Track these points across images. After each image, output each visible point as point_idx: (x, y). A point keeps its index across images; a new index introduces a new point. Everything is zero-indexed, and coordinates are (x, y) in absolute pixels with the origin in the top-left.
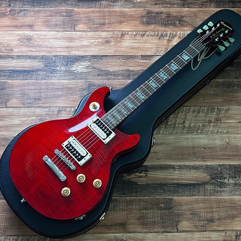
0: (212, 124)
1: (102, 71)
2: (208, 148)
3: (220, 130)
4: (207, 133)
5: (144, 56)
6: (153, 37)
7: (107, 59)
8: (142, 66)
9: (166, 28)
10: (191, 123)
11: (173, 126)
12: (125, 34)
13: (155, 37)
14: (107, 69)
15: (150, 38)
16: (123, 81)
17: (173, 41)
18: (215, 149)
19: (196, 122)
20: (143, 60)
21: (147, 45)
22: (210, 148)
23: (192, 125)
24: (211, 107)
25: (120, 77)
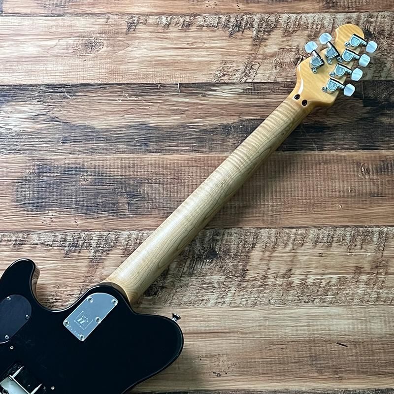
0: (364, 277)
1: (73, 127)
2: (350, 342)
3: (384, 293)
4: (349, 302)
5: (188, 85)
6: (214, 31)
7: (89, 94)
8: (182, 114)
9: (250, 5)
10: (306, 275)
11: (259, 283)
12: (138, 23)
13: (220, 32)
14: (87, 123)
15: (206, 34)
16: (131, 156)
17: (268, 42)
18: (370, 346)
19: (322, 272)
20: (185, 96)
21: (198, 56)
22: (356, 343)
23: (311, 280)
24: (361, 229)
25: (122, 146)
